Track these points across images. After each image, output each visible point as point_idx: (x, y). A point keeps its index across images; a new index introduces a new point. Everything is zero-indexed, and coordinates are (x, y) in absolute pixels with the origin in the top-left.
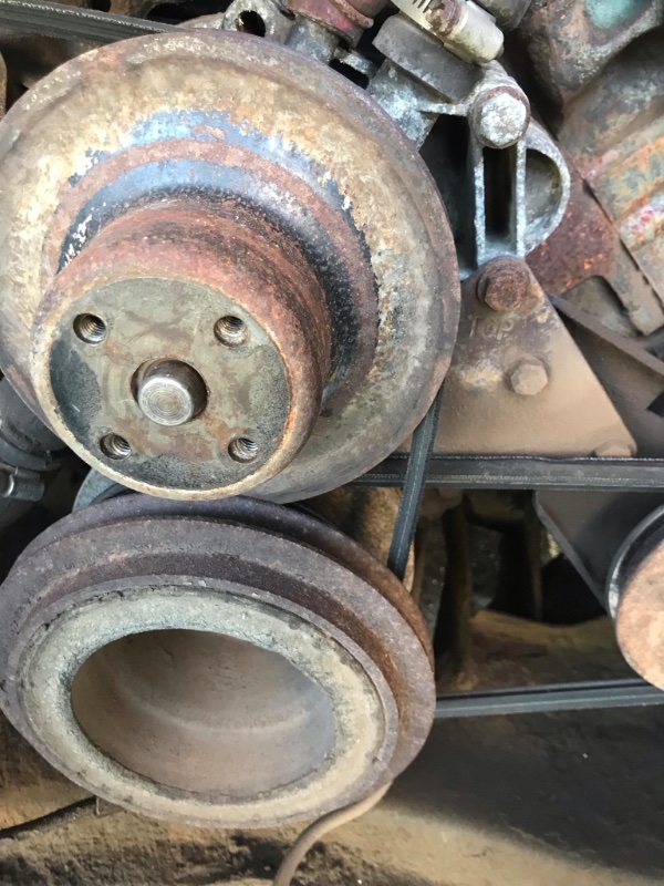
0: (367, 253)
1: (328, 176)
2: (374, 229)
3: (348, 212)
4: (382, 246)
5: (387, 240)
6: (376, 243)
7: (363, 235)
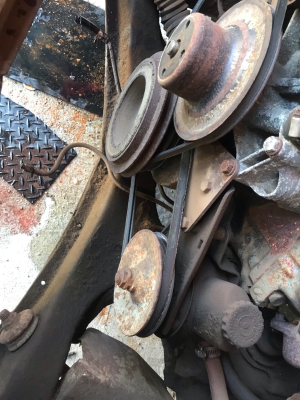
0: (220, 102)
1: (238, 83)
2: (226, 102)
3: (230, 92)
4: (223, 106)
5: (224, 107)
6: (223, 104)
7: (224, 99)
